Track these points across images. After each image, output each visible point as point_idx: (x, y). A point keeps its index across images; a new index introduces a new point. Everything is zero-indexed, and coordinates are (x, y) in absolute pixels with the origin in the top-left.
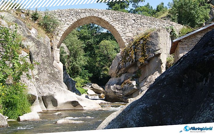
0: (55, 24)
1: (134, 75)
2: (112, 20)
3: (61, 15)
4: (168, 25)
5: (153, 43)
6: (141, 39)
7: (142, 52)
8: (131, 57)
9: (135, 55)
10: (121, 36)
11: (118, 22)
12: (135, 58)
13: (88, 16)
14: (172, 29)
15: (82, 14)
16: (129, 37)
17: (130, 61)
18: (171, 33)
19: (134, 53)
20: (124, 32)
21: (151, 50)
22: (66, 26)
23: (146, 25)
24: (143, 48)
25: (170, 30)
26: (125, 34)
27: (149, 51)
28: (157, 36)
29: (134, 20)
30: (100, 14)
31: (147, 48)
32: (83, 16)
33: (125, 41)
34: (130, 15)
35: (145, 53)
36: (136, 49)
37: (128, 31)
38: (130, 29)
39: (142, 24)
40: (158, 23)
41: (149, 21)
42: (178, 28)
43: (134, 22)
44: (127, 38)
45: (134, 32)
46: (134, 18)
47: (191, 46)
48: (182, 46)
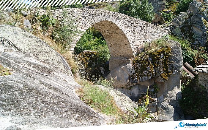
2: (124, 27)
5: (176, 58)
6: (161, 52)
7: (163, 67)
8: (151, 72)
9: (155, 70)
10: (131, 44)
11: (128, 29)
13: (102, 20)
15: (96, 18)
17: (148, 76)
19: (153, 68)
20: (133, 41)
24: (165, 63)
26: (133, 42)
27: (173, 67)
29: (141, 27)
30: (114, 18)
31: (170, 63)
32: (97, 20)
34: (138, 21)
35: (167, 69)
36: (156, 63)
37: (136, 39)
38: (138, 36)
39: (148, 32)
41: (153, 30)
43: (141, 29)
44: (135, 47)
45: (141, 40)
46: (141, 25)
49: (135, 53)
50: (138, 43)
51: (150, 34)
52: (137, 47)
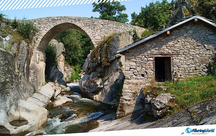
0: (35, 31)
1: (99, 75)
2: (84, 26)
3: (40, 23)
4: (131, 28)
5: (114, 46)
6: (105, 42)
8: (97, 59)
9: (100, 57)
10: (91, 39)
11: (89, 27)
12: (100, 60)
13: (63, 22)
14: (135, 32)
15: (58, 21)
16: (98, 40)
17: (96, 62)
18: (133, 36)
19: (99, 55)
20: (94, 36)
21: (112, 53)
22: (44, 31)
23: (112, 29)
24: (106, 51)
25: (132, 33)
28: (118, 40)
29: (102, 25)
30: (73, 21)
31: (109, 50)
32: (59, 23)
33: (94, 43)
34: (99, 21)
36: (101, 51)
37: (97, 34)
38: (99, 32)
39: (109, 28)
40: (123, 27)
41: (115, 26)
42: (140, 31)
43: (102, 26)
44: (96, 41)
45: (102, 35)
46: (103, 23)
47: (139, 58)
48: (129, 58)
49: (97, 45)
50: (99, 38)
51: (111, 29)
52: (98, 41)
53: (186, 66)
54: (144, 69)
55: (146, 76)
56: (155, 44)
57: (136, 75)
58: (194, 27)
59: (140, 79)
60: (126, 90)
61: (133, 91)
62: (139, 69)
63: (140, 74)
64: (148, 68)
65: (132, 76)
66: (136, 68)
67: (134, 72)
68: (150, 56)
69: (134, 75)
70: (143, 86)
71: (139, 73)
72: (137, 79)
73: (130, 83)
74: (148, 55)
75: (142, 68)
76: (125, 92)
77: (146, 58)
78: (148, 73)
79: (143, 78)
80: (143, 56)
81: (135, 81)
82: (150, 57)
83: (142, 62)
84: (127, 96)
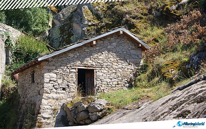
14: (8, 37)
18: (6, 43)
25: (5, 37)
47: (60, 68)
48: (49, 68)
53: (109, 80)
54: (66, 81)
55: (68, 90)
56: (78, 54)
57: (56, 89)
58: (118, 40)
59: (61, 93)
60: (45, 106)
61: (53, 108)
62: (60, 81)
63: (60, 88)
64: (70, 81)
65: (52, 90)
66: (57, 81)
67: (54, 86)
68: (73, 67)
69: (55, 88)
70: (63, 101)
71: (60, 86)
72: (58, 93)
73: (49, 98)
74: (71, 66)
75: (63, 81)
76: (44, 108)
77: (68, 69)
78: (71, 86)
79: (64, 91)
80: (66, 67)
81: (55, 96)
82: (73, 69)
83: (64, 73)
84: (45, 114)
